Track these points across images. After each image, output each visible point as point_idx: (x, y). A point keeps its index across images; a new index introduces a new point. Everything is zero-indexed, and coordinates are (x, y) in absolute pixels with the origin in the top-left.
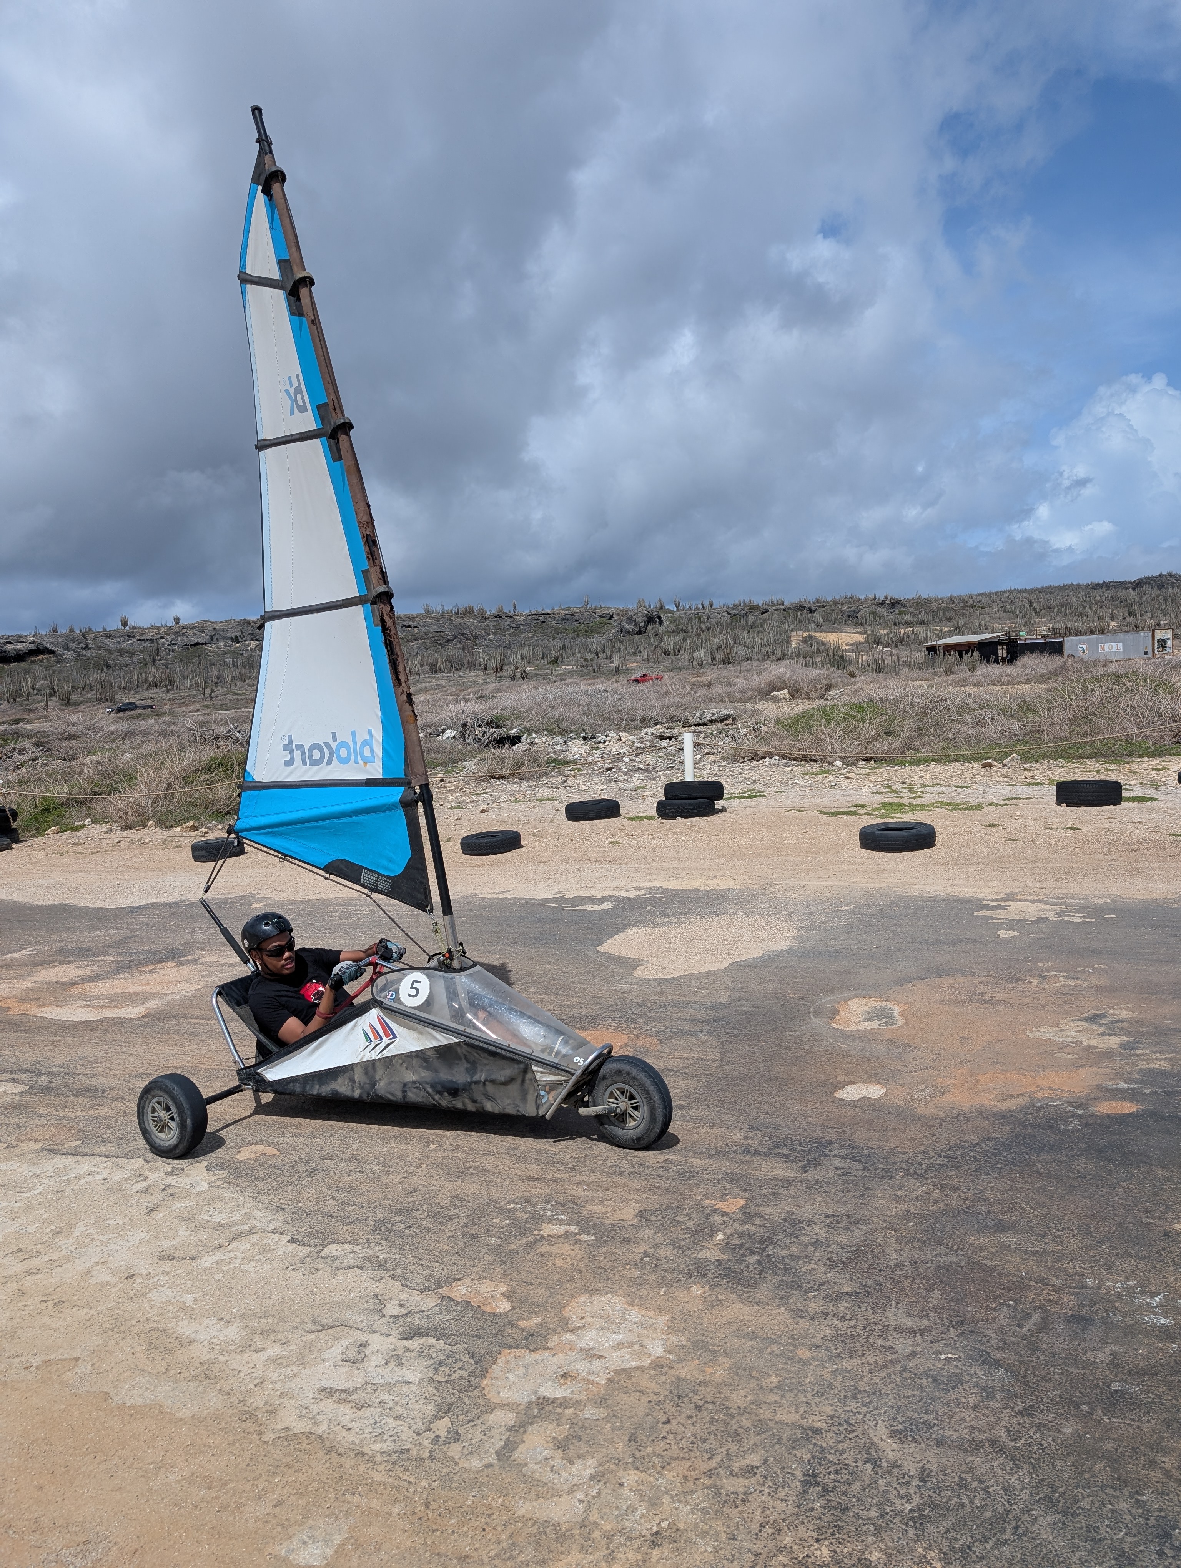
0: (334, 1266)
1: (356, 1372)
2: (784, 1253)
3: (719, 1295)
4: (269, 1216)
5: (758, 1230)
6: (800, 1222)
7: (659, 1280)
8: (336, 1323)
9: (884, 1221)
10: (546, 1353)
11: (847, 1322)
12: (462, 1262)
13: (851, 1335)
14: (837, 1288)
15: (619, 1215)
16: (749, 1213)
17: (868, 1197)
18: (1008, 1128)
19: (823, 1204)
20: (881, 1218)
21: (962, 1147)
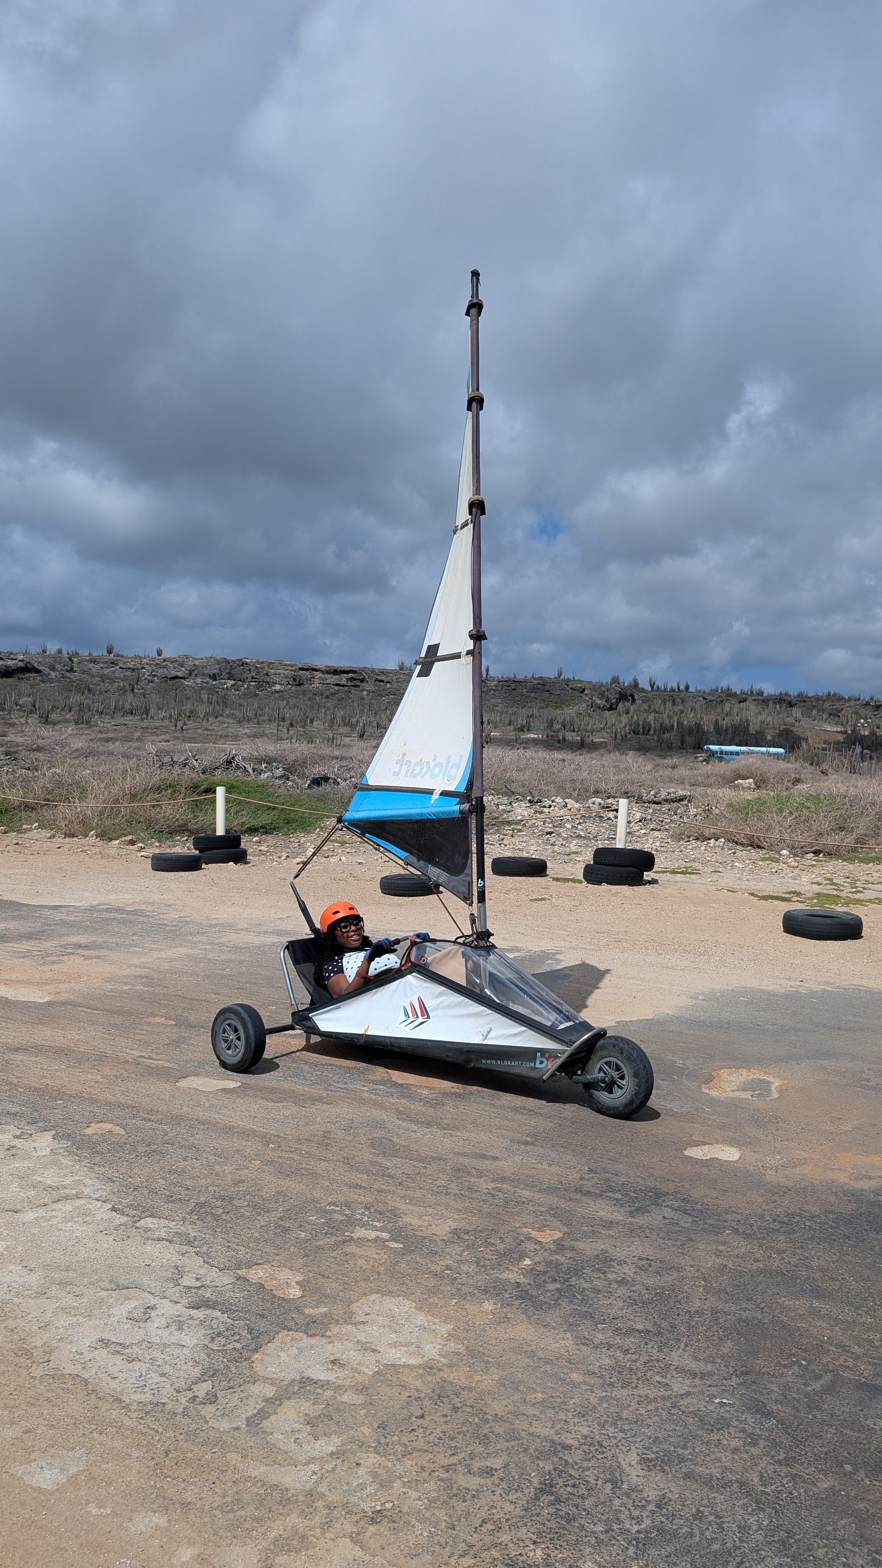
0: (146, 1236)
1: (136, 1329)
2: (585, 1285)
3: (509, 1314)
4: (98, 1185)
5: (567, 1262)
6: (611, 1259)
7: (454, 1291)
8: (131, 1285)
9: (698, 1271)
10: (324, 1340)
11: (629, 1356)
12: (268, 1250)
13: (630, 1368)
14: (629, 1324)
15: (433, 1229)
16: (563, 1245)
17: (688, 1247)
18: (855, 1205)
19: (640, 1248)
20: (695, 1268)
21: (801, 1216)
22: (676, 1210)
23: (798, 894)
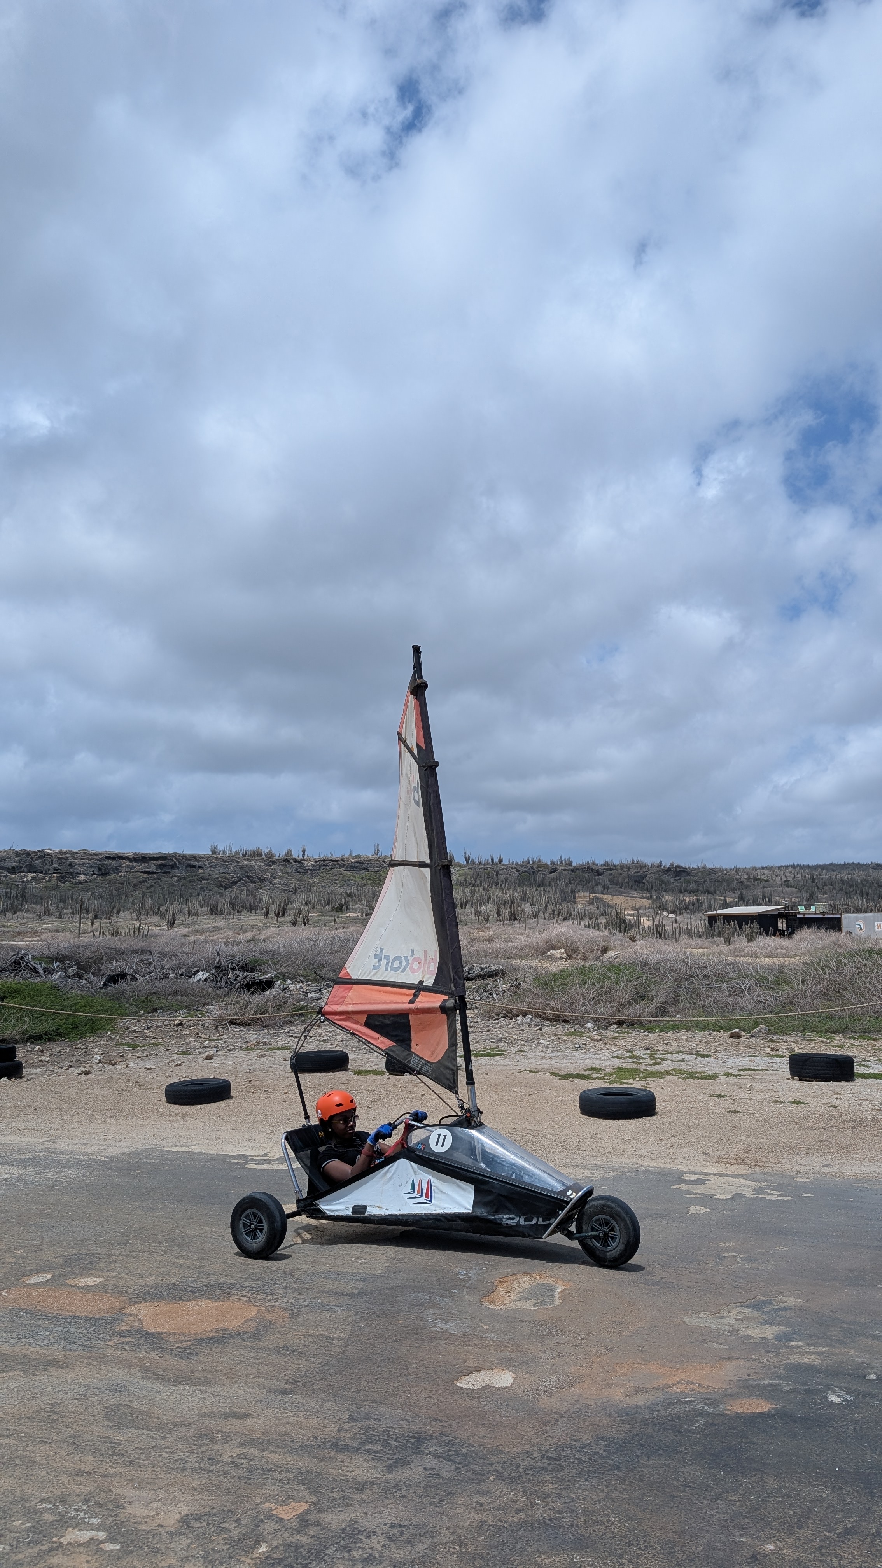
5: (308, 1542)
6: (360, 1532)
9: (454, 1533)
15: (161, 1519)
16: (308, 1520)
17: (446, 1504)
18: (628, 1426)
19: (394, 1512)
20: (451, 1530)
21: (571, 1447)
22: (439, 1457)
23: (597, 1070)
